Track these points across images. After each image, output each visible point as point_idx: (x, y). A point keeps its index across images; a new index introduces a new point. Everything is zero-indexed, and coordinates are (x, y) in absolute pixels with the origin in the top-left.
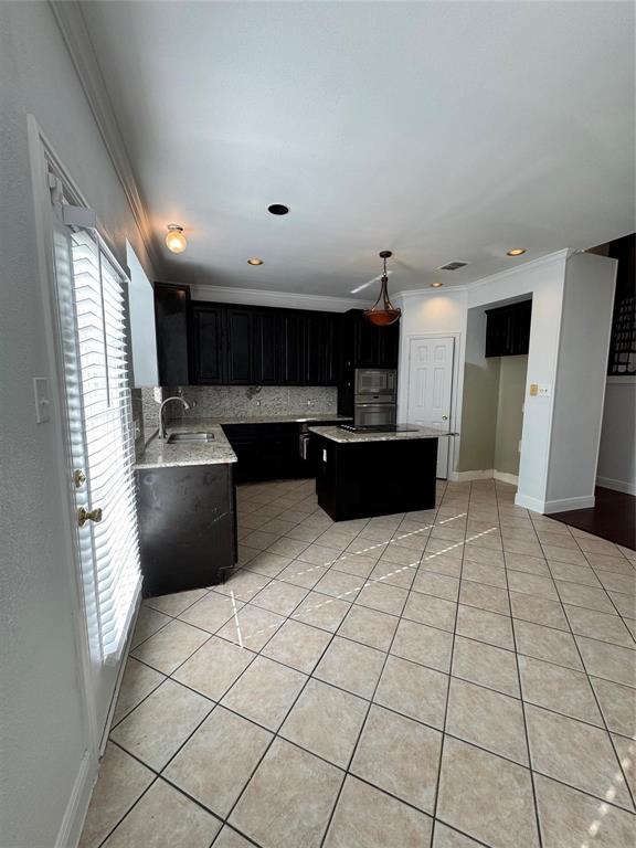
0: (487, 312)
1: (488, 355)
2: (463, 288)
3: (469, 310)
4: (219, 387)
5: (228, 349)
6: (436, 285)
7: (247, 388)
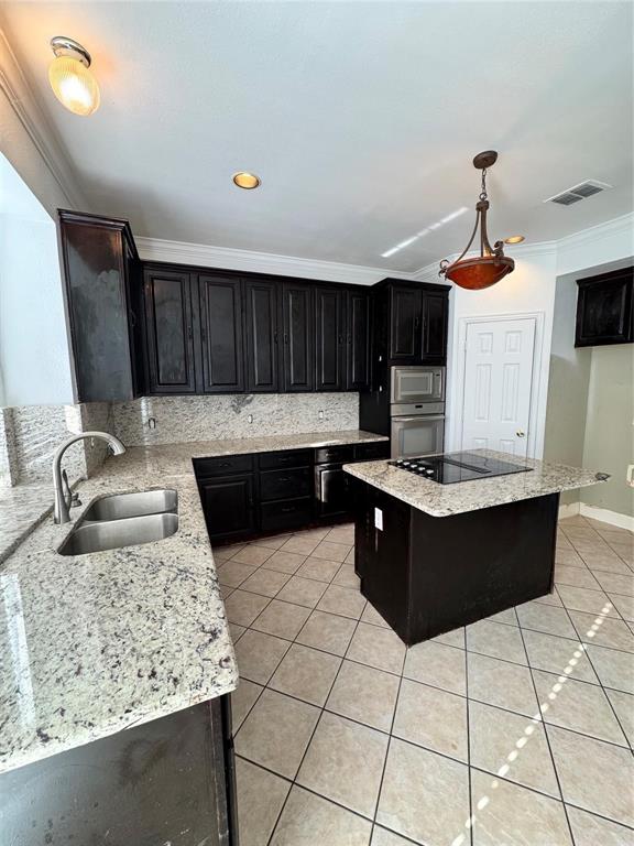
0: (579, 282)
1: (579, 344)
2: (553, 245)
3: (558, 278)
4: (191, 398)
5: (203, 338)
6: (513, 240)
7: (233, 397)
